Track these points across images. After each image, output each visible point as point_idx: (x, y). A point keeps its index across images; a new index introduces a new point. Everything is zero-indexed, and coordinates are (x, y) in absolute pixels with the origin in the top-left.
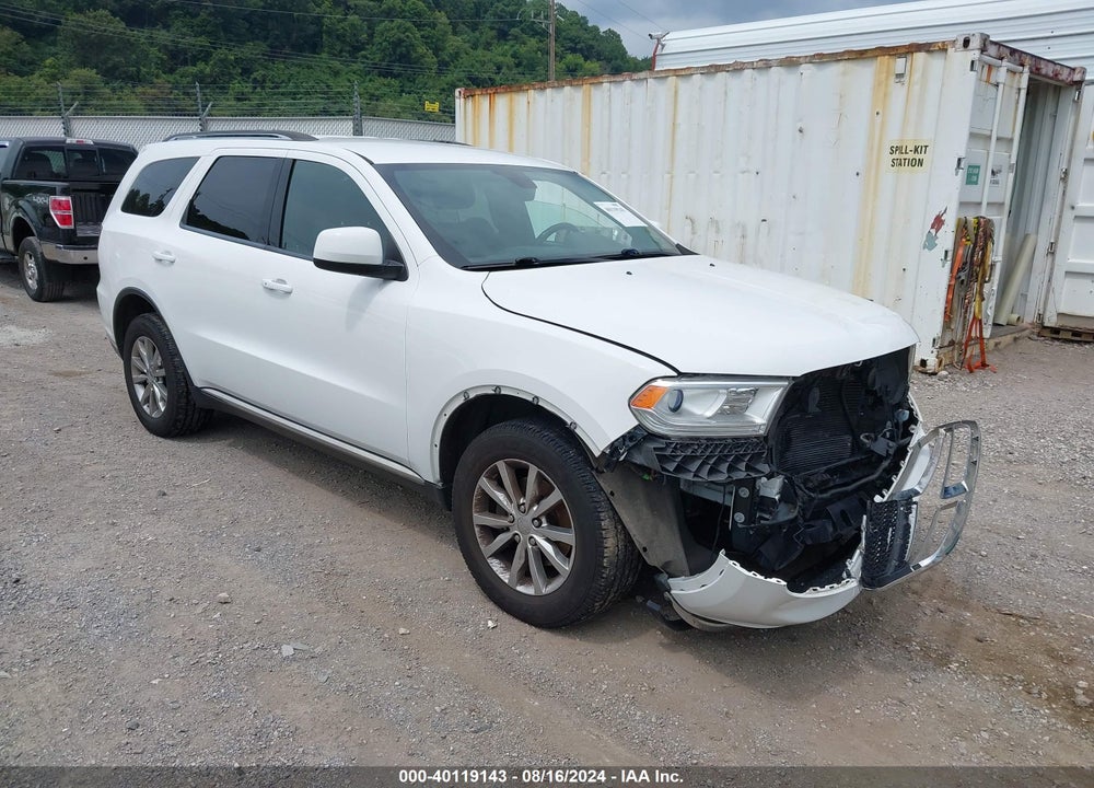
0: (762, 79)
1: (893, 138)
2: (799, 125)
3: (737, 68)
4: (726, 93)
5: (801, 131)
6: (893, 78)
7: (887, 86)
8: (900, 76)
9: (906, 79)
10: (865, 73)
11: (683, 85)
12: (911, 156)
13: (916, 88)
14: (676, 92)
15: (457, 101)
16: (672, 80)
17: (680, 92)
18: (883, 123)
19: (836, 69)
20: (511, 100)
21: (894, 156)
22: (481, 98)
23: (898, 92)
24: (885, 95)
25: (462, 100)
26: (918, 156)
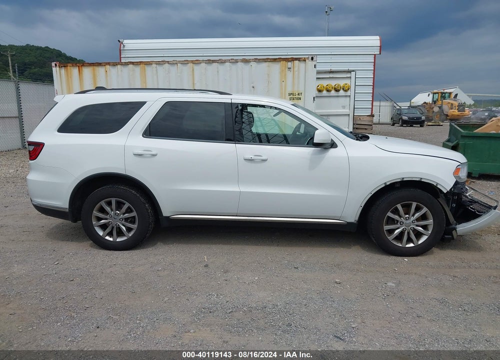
0: (234, 67)
1: (289, 90)
2: (252, 85)
3: (222, 62)
4: (218, 72)
5: (253, 87)
6: (287, 69)
7: (285, 71)
8: (290, 68)
9: (292, 70)
10: (276, 67)
11: (196, 67)
12: (297, 96)
13: (296, 73)
14: (193, 70)
15: (54, 69)
16: (190, 65)
17: (195, 70)
18: (285, 85)
19: (264, 65)
20: (94, 69)
21: (290, 96)
22: (72, 68)
23: (289, 75)
24: (285, 75)
25: (58, 68)
26: (299, 97)
